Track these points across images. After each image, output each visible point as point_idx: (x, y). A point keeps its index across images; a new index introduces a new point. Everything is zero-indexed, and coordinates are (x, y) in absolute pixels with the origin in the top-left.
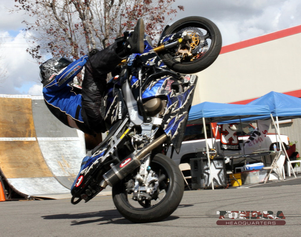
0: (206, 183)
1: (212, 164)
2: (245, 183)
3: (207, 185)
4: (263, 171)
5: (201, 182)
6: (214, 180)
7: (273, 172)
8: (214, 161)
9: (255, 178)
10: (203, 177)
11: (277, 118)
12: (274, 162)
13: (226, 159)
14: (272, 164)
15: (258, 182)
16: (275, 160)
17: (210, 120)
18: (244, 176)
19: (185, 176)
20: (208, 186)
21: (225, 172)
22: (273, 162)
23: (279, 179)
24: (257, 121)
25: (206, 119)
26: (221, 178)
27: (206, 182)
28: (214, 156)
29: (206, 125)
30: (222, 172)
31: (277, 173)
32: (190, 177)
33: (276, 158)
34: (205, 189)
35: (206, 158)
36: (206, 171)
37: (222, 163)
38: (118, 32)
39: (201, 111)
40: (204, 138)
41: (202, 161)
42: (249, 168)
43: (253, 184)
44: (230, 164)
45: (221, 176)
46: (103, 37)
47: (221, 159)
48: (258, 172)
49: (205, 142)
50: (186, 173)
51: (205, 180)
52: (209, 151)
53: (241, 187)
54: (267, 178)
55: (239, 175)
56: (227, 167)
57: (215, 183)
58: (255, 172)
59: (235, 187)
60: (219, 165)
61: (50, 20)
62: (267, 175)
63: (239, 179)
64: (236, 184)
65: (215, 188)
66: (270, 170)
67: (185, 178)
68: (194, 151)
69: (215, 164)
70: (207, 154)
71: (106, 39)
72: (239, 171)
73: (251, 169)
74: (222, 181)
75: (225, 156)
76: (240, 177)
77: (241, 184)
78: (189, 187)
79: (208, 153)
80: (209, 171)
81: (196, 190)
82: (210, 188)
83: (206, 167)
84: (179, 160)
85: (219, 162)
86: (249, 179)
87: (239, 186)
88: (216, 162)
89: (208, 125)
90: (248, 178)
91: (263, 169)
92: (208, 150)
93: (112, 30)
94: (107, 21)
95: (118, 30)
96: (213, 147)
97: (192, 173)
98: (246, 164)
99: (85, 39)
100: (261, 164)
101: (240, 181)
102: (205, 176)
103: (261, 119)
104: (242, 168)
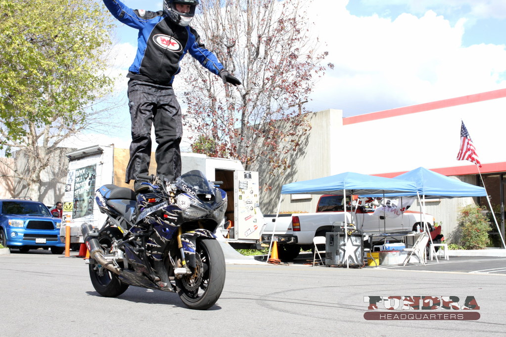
0: (341, 260)
1: (349, 239)
2: (383, 264)
3: (341, 263)
4: (403, 252)
5: (336, 259)
6: (350, 257)
7: (414, 254)
8: (352, 237)
9: (393, 259)
10: (338, 253)
11: (424, 196)
12: (417, 244)
13: (365, 236)
14: (414, 246)
15: (397, 264)
16: (418, 242)
17: (352, 192)
18: (382, 257)
19: (319, 250)
20: (343, 263)
21: (362, 250)
22: (415, 244)
23: (420, 263)
24: (401, 197)
25: (346, 191)
26: (357, 256)
27: (342, 259)
28: (352, 231)
29: (347, 197)
30: (360, 250)
31: (418, 255)
32: (324, 252)
33: (418, 240)
34: (338, 266)
35: (343, 233)
36: (343, 247)
37: (360, 240)
38: (261, 87)
39: (342, 183)
40: (343, 210)
41: (339, 236)
42: (389, 247)
43: (391, 266)
44: (369, 242)
45: (358, 253)
46: (244, 92)
47: (359, 235)
48: (398, 253)
49: (344, 215)
50: (322, 247)
51: (340, 256)
52: (347, 226)
53: (378, 268)
54: (407, 260)
55: (377, 254)
56: (365, 244)
57: (350, 260)
58: (395, 253)
59: (372, 267)
60: (356, 242)
61: (188, 68)
62: (407, 257)
63: (377, 258)
64: (373, 264)
65: (350, 267)
66: (411, 252)
67: (319, 252)
68: (331, 223)
69: (353, 240)
70: (344, 229)
71: (247, 94)
72: (377, 250)
73: (391, 249)
74: (359, 259)
75: (363, 232)
76: (378, 256)
77: (378, 264)
78: (322, 262)
79: (346, 228)
80: (345, 248)
81: (330, 266)
82: (345, 266)
83: (342, 243)
84: (314, 232)
85: (357, 238)
86: (388, 260)
87: (376, 267)
88: (353, 238)
89: (349, 197)
90: (386, 258)
91: (403, 251)
92: (346, 225)
93: (255, 84)
94: (250, 74)
95: (261, 83)
96: (352, 221)
97: (327, 248)
98: (386, 243)
99: (225, 92)
100: (402, 245)
101: (377, 261)
102: (341, 253)
103: (406, 196)
104: (381, 247)
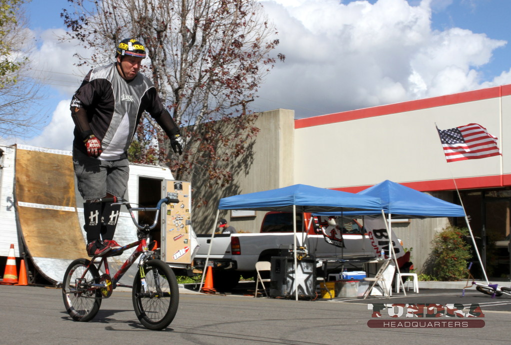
0: (288, 291)
1: (299, 266)
2: (339, 296)
3: (289, 293)
4: (364, 283)
5: (283, 289)
6: (300, 287)
7: (377, 286)
8: (302, 263)
9: (353, 291)
10: (285, 282)
11: (390, 215)
12: (380, 272)
13: (318, 262)
14: (376, 276)
15: (356, 296)
16: (382, 270)
17: (302, 209)
18: (339, 286)
19: (262, 278)
20: (291, 294)
21: (315, 278)
22: (378, 273)
23: (383, 295)
24: (363, 216)
25: (297, 206)
26: (308, 285)
27: (289, 289)
28: (303, 256)
29: (297, 214)
30: (311, 278)
31: (382, 287)
32: (269, 280)
33: (382, 268)
34: (286, 298)
35: (292, 258)
36: (291, 275)
37: (312, 266)
38: (197, 81)
39: (292, 197)
40: (292, 231)
41: (286, 261)
42: (347, 276)
43: (349, 298)
44: (323, 269)
45: (309, 283)
46: (176, 86)
47: (311, 261)
48: (358, 283)
49: (293, 236)
50: (265, 274)
51: (287, 286)
52: (297, 249)
53: (333, 301)
54: (368, 292)
55: (332, 284)
56: (318, 272)
57: (300, 291)
58: (353, 283)
59: (326, 300)
60: (308, 269)
61: (110, 55)
62: (369, 288)
63: (332, 289)
64: (327, 296)
65: (300, 299)
66: (373, 282)
67: (262, 281)
68: (277, 246)
69: (303, 267)
70: (293, 253)
71: (180, 88)
72: (333, 279)
73: (349, 278)
74: (310, 290)
75: (316, 258)
76: (333, 287)
77: (333, 296)
78: (266, 292)
79: (295, 251)
80: (294, 276)
81: (274, 298)
82: (293, 298)
83: (291, 269)
84: (257, 256)
85: (308, 264)
86: (345, 292)
87: (331, 299)
88: (304, 264)
89: (299, 214)
90: (343, 289)
91: (363, 280)
92: (295, 247)
93: (190, 76)
94: (184, 65)
95: (197, 78)
96: (303, 244)
97: (272, 275)
98: (344, 271)
100: (363, 273)
101: (332, 292)
102: (289, 281)
103: (369, 215)
104: (337, 275)
